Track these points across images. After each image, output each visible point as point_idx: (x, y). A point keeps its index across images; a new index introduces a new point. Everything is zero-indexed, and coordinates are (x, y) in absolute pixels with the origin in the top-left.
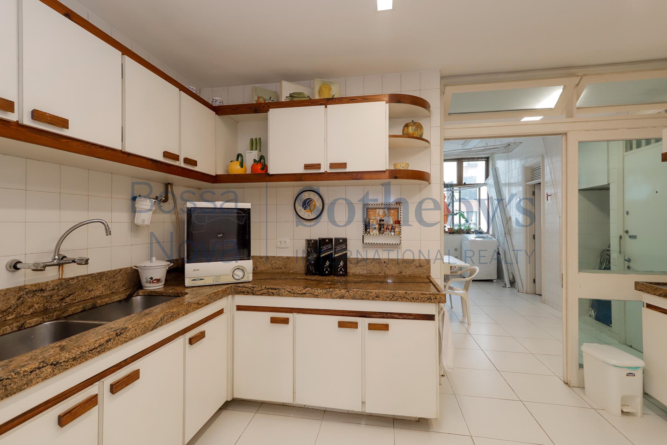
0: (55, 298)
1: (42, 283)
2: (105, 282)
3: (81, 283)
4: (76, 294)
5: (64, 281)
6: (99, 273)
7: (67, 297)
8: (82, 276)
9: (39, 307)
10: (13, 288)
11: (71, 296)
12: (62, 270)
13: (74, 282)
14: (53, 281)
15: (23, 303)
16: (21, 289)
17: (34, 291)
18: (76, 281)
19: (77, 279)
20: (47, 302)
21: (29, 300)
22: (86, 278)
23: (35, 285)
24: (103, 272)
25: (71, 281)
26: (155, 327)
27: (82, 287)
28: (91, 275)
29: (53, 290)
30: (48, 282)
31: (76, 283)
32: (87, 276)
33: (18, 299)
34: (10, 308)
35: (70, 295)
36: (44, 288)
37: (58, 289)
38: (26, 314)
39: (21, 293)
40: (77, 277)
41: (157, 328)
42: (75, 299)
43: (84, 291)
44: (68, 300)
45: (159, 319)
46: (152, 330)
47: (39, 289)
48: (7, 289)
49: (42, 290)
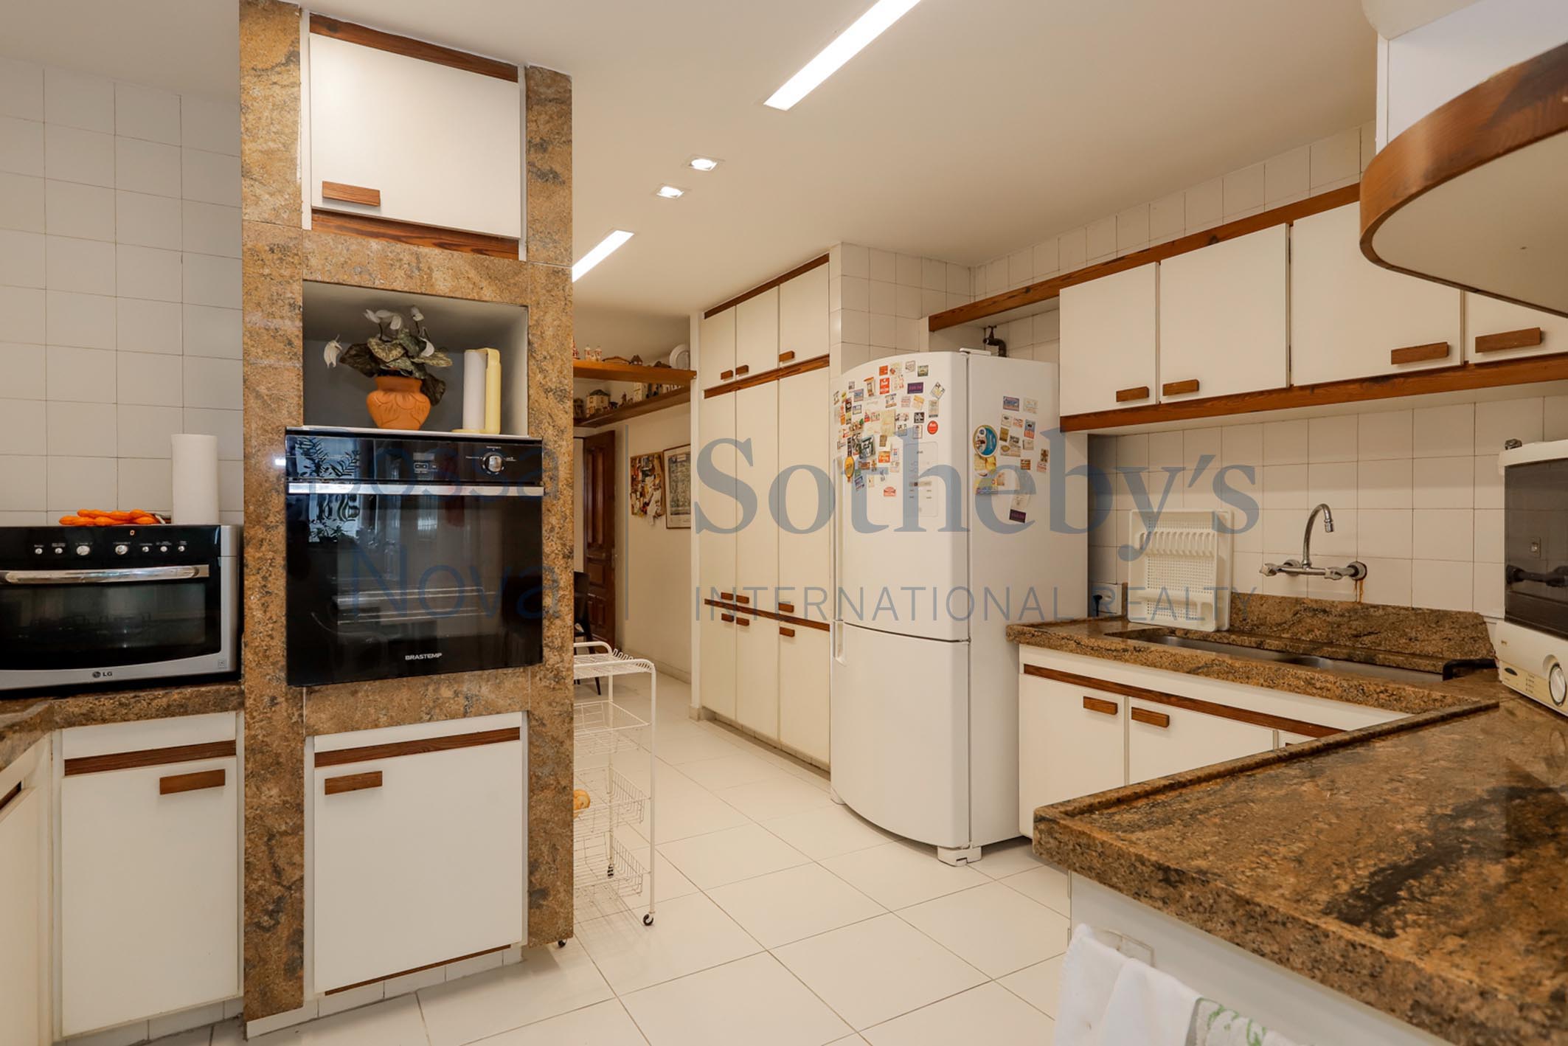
0: (1344, 630)
1: (1326, 601)
2: (1449, 632)
3: (1392, 618)
4: (1382, 635)
5: (1359, 607)
6: (1432, 611)
7: (1365, 635)
8: (1394, 608)
9: (1321, 635)
10: (1289, 598)
11: (1373, 636)
12: (1361, 589)
13: (1377, 614)
14: (1341, 603)
15: (1300, 621)
16: (1298, 601)
17: (1314, 610)
18: (1381, 612)
19: (1383, 609)
20: (1333, 632)
21: (1309, 621)
22: (1403, 612)
23: (1316, 601)
24: (1443, 611)
25: (1372, 610)
26: (1194, 670)
27: (1394, 627)
28: (1413, 609)
29: (1342, 616)
30: (1333, 602)
31: (1381, 616)
32: (1406, 609)
33: (1295, 615)
34: (1285, 623)
35: (1370, 634)
36: (1327, 609)
37: (1350, 617)
38: (1303, 638)
39: (1298, 608)
40: (1384, 607)
41: (1198, 674)
42: (1380, 645)
43: (1397, 635)
44: (1367, 640)
45: (1203, 663)
46: (1189, 672)
47: (1321, 609)
48: (1282, 597)
49: (1325, 611)
